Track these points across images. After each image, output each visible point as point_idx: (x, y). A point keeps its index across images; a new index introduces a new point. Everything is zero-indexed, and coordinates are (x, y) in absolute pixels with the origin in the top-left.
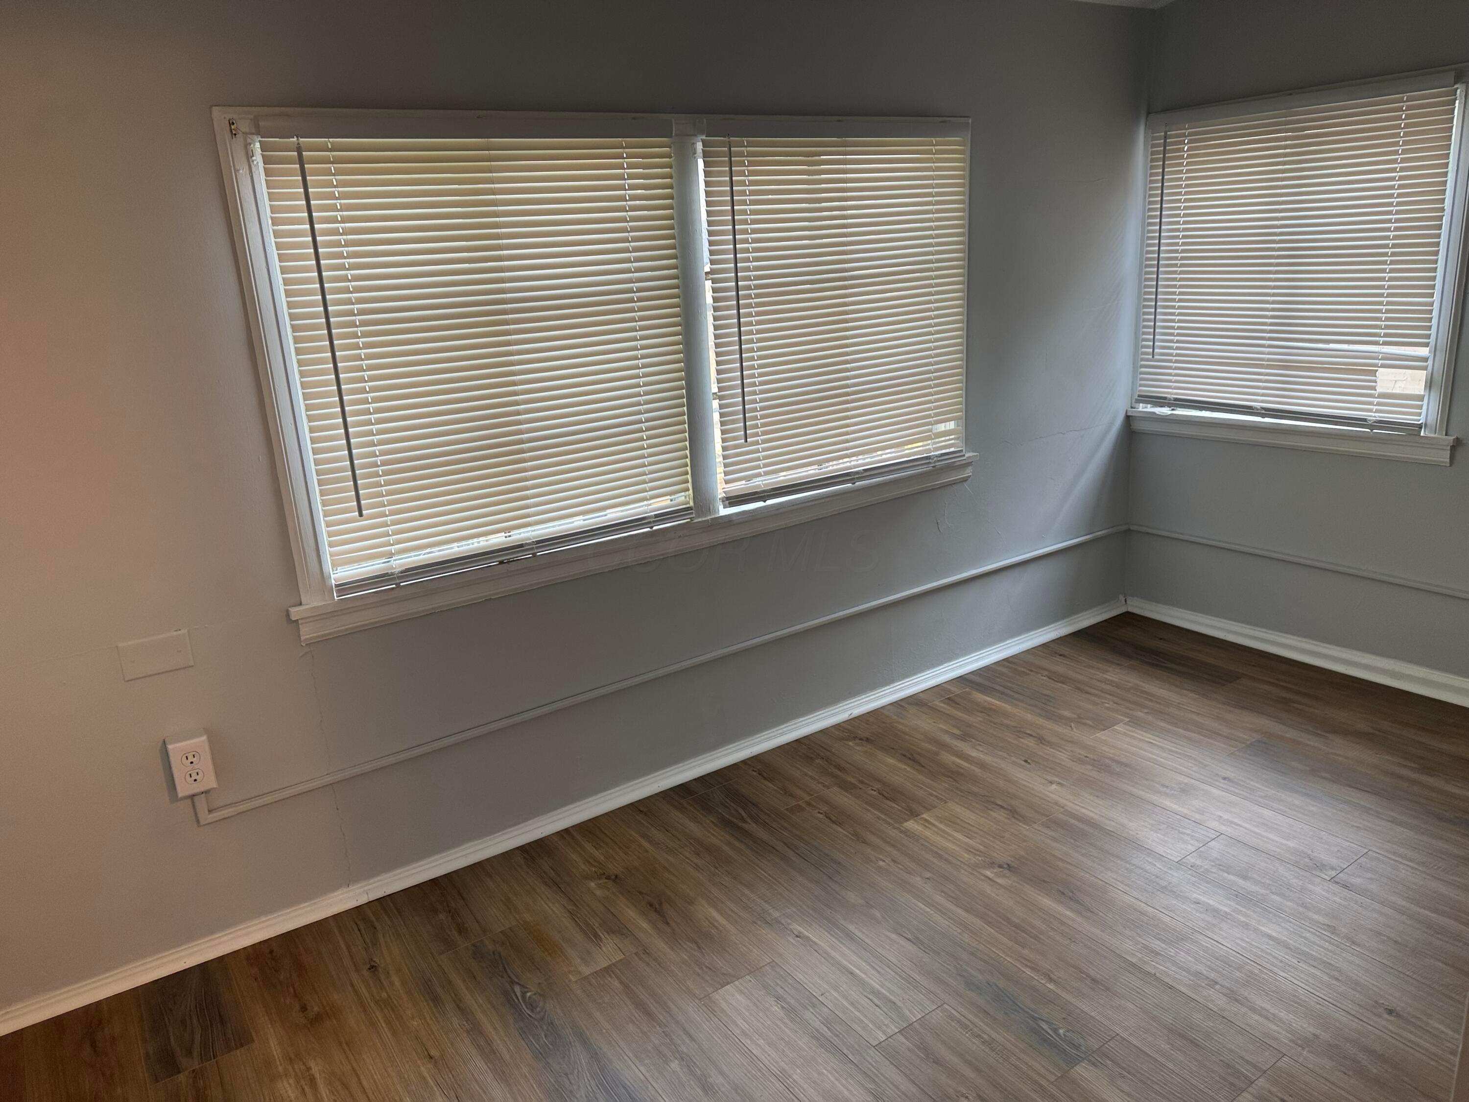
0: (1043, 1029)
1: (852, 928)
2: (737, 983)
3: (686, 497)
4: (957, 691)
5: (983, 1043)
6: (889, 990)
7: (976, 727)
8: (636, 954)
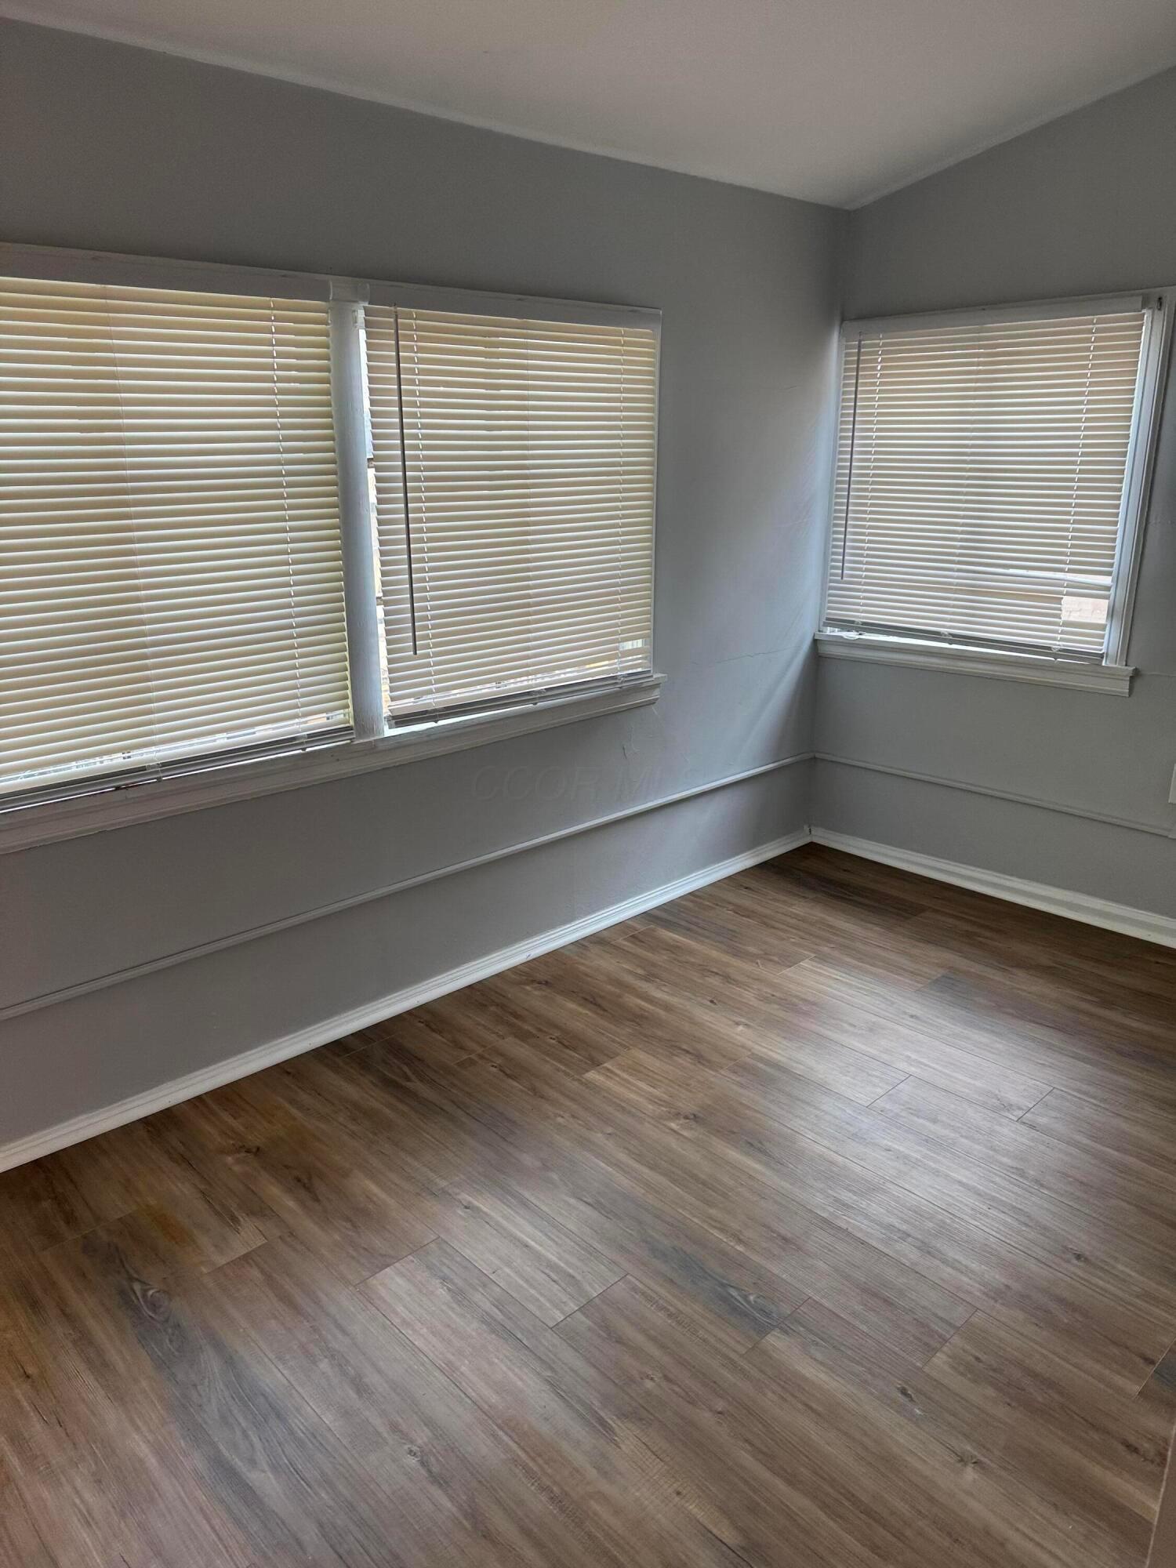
0: (732, 1297)
1: (527, 1194)
2: (397, 1265)
3: (345, 715)
4: (641, 928)
5: (670, 1315)
6: (567, 1263)
7: (661, 966)
8: (280, 1237)
